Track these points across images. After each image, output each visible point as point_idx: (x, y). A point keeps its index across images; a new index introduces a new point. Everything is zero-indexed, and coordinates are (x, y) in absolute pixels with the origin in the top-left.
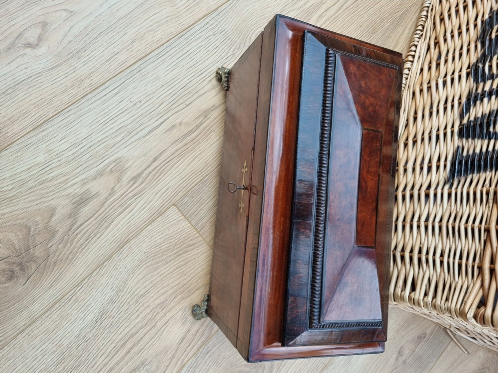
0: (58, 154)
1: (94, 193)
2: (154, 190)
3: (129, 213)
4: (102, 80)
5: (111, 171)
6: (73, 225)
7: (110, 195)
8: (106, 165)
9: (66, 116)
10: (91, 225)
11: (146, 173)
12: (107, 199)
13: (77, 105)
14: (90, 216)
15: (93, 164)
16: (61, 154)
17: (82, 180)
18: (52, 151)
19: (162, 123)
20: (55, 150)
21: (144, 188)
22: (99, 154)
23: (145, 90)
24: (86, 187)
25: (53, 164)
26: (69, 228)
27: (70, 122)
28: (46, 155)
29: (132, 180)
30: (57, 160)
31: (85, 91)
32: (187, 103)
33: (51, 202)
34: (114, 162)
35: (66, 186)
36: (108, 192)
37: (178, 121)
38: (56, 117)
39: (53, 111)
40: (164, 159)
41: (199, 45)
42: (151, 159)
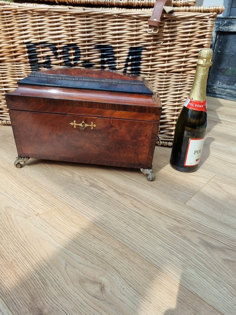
0: (183, 262)
1: (200, 240)
2: (181, 212)
3: (202, 222)
4: (117, 242)
5: (180, 233)
6: (229, 249)
7: (196, 232)
8: (177, 236)
9: (152, 260)
10: (222, 240)
11: (172, 217)
12: (200, 233)
13: (141, 254)
14: (217, 241)
15: (180, 242)
16: (182, 260)
17: (195, 247)
18: (183, 265)
19: (135, 212)
20: (181, 264)
21: (182, 217)
22: (171, 240)
23: (116, 221)
24: (198, 244)
25: (192, 264)
26: (232, 250)
27: (155, 257)
28: (187, 268)
29: (180, 223)
30: (188, 262)
31: (128, 251)
32: (117, 202)
33: (220, 262)
34: (173, 232)
35: (204, 255)
36: (195, 233)
37: (131, 205)
38: (155, 266)
39: (151, 267)
40: (158, 210)
41: (77, 199)
42: (162, 215)
